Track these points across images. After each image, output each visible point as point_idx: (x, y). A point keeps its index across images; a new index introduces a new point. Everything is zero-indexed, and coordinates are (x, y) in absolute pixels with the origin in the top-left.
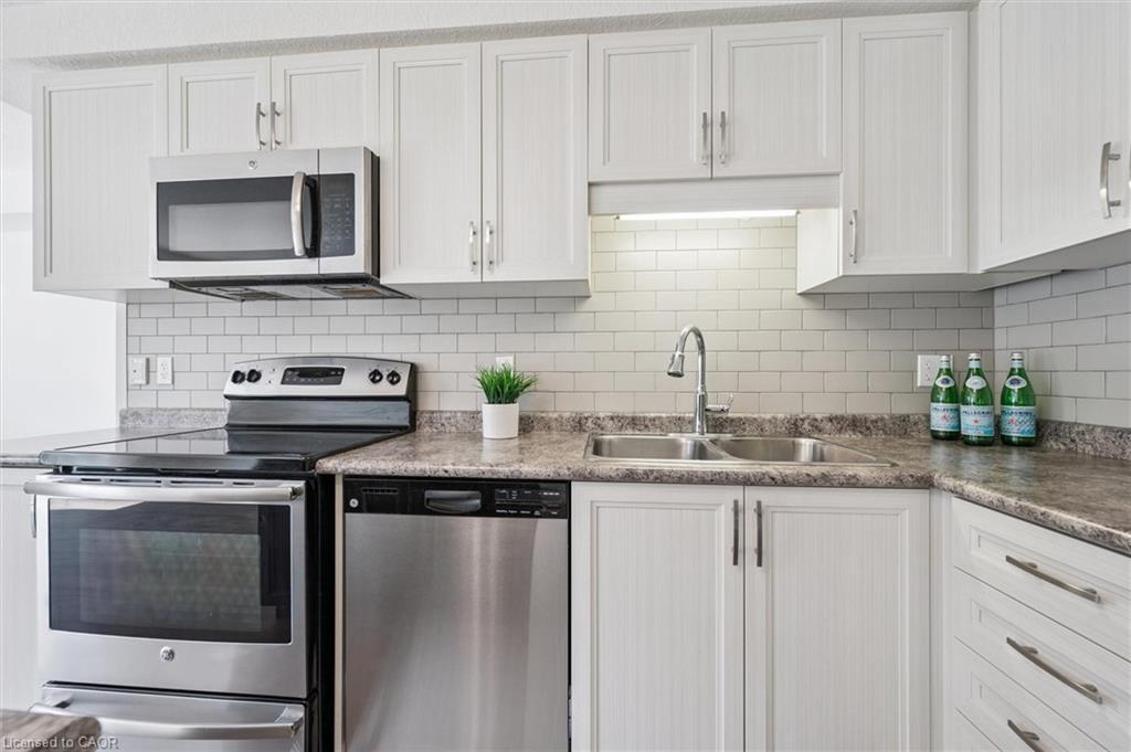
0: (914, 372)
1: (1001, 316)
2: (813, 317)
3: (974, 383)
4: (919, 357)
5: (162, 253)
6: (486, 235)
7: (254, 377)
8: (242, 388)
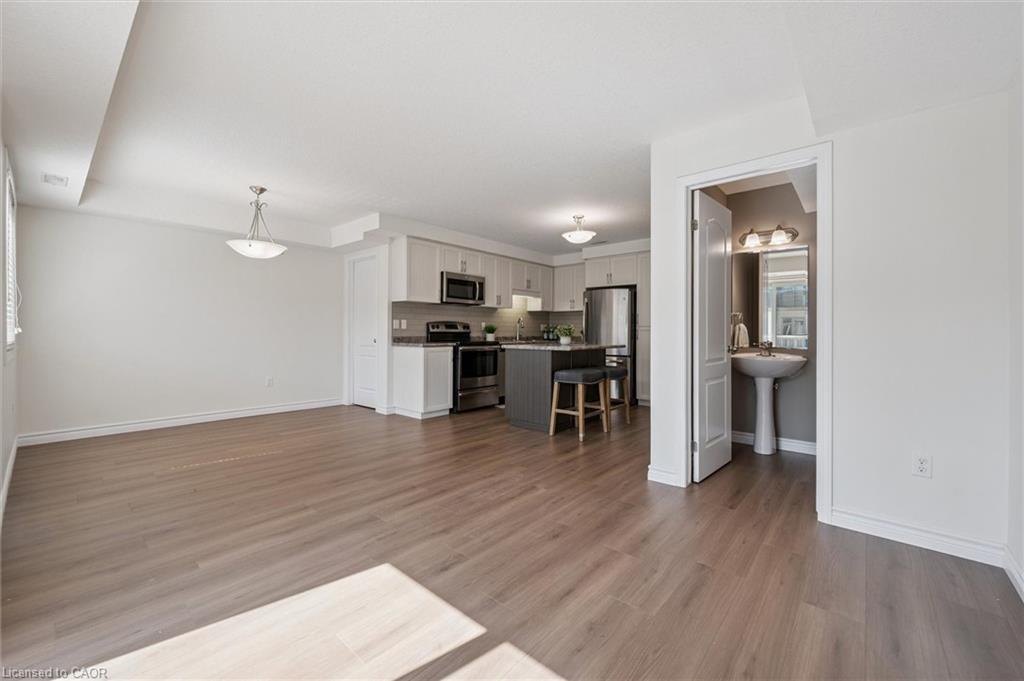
0: (540, 328)
1: (551, 318)
2: (529, 317)
4: (541, 325)
5: (448, 296)
6: (499, 298)
7: (438, 327)
8: (435, 330)
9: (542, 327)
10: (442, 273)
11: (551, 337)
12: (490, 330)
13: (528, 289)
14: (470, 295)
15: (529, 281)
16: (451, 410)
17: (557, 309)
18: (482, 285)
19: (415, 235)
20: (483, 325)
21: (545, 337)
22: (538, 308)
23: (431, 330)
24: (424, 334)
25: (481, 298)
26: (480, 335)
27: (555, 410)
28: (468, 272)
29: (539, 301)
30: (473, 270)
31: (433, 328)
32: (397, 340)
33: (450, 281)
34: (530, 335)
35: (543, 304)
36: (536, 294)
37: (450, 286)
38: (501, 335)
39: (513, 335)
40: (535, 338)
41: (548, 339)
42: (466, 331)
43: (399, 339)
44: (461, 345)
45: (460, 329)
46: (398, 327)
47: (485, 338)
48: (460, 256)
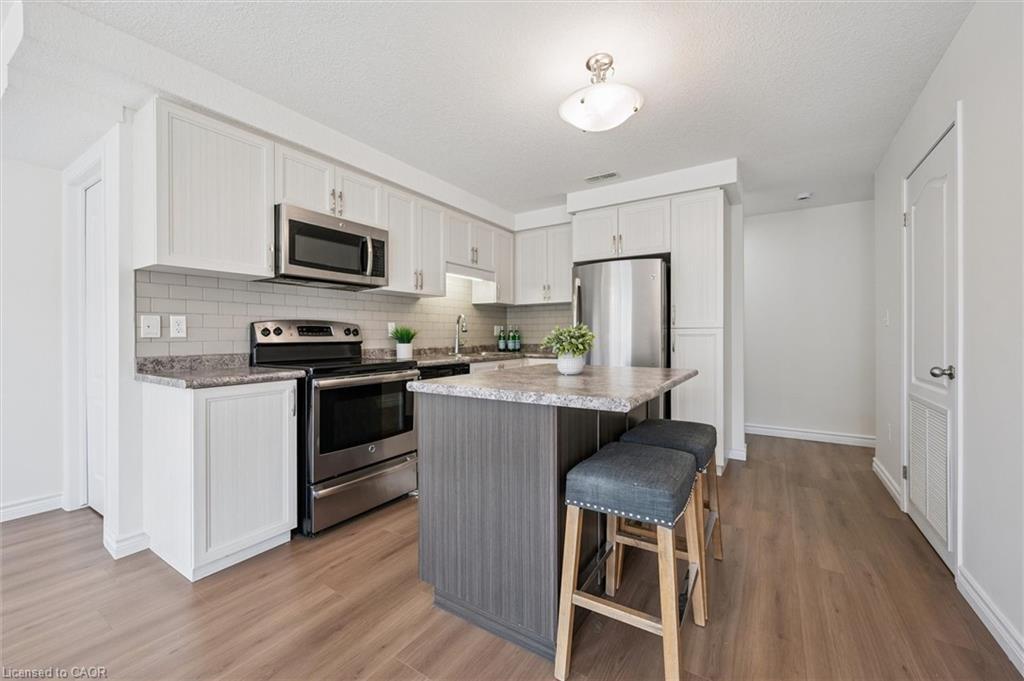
0: (493, 332)
1: (509, 315)
2: (475, 313)
3: (511, 334)
4: (495, 327)
5: (292, 260)
6: (419, 275)
7: (278, 332)
8: (273, 339)
9: (497, 330)
10: (277, 208)
11: (511, 345)
12: (405, 337)
13: (474, 265)
14: (356, 266)
15: (475, 251)
16: (294, 532)
17: (520, 301)
18: (380, 247)
19: (183, 95)
20: (392, 327)
21: (502, 346)
22: (491, 299)
23: (261, 339)
24: (244, 348)
25: (379, 270)
26: (386, 345)
27: (570, 597)
28: (347, 216)
29: (493, 285)
30: (361, 212)
31: (266, 332)
32: (152, 367)
33: (298, 229)
34: (477, 343)
35: (499, 291)
36: (487, 274)
37: (298, 237)
38: (426, 345)
39: (448, 344)
40: (485, 348)
41: (506, 349)
42: (351, 338)
43: (157, 362)
44: (321, 373)
45: (338, 336)
46: (155, 332)
47: (394, 353)
48: (329, 177)
